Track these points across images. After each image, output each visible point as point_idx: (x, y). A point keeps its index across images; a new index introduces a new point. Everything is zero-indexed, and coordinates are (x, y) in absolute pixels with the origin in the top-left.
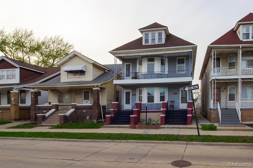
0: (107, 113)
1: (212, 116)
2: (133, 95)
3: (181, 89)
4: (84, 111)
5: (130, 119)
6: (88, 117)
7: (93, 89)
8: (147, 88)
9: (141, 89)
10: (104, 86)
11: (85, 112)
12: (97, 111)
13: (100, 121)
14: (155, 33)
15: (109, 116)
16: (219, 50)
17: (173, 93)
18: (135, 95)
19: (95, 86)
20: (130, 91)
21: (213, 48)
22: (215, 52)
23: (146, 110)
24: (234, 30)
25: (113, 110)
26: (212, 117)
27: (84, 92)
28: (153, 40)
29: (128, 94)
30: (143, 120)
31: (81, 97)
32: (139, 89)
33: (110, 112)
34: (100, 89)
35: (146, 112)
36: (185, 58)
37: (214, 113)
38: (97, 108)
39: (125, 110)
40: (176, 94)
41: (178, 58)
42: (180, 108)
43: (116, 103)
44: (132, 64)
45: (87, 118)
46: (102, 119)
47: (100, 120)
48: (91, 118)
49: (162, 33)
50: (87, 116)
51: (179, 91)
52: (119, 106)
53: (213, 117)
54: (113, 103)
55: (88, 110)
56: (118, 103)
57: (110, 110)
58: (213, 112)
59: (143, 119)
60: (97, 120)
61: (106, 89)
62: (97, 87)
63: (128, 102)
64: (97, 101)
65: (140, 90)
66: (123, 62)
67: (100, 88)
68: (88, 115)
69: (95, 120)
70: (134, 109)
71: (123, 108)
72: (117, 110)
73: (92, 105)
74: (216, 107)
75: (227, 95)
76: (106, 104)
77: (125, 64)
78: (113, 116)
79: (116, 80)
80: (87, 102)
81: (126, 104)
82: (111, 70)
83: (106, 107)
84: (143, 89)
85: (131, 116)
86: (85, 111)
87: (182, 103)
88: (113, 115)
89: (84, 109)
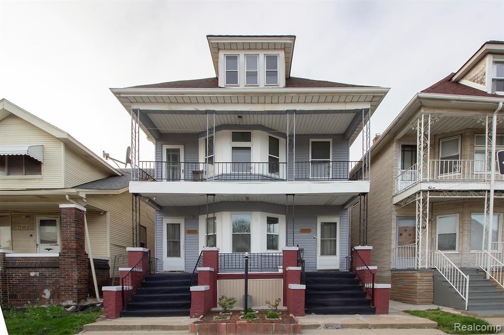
0: (113, 281)
1: (418, 287)
2: (188, 232)
3: (321, 220)
4: (32, 274)
5: (189, 298)
6: (47, 293)
7: (62, 206)
8: (232, 214)
9: (211, 216)
10: (99, 205)
11: (35, 277)
12: (75, 275)
13: (87, 304)
14: (255, 57)
15: (113, 288)
16: (440, 112)
17: (299, 230)
18: (196, 232)
19: (67, 197)
20: (181, 221)
21: (425, 106)
22: (428, 117)
23: (246, 271)
24: (454, 79)
25: (129, 269)
26: (418, 291)
27: (41, 221)
28: (252, 76)
29: (174, 230)
30: (230, 300)
31: (31, 236)
32: (205, 216)
33: (119, 278)
34: (85, 210)
35: (246, 277)
36: (331, 140)
37: (423, 279)
38: (75, 265)
39: (165, 272)
40: (309, 231)
41: (311, 140)
42: (319, 267)
43: (141, 249)
44: (184, 149)
45: (45, 294)
46: (95, 296)
47: (90, 301)
48: (56, 295)
49: (277, 56)
50: (43, 290)
51: (316, 224)
52: (148, 259)
53: (420, 289)
54: (129, 249)
55: (47, 272)
56: (146, 250)
57: (120, 269)
58: (421, 276)
59: (229, 297)
60: (79, 302)
61: (108, 214)
62: (72, 201)
63: (174, 251)
64: (74, 245)
65: (208, 219)
66: (158, 143)
67: (85, 207)
68: (46, 287)
69: (70, 302)
70: (199, 269)
71: (162, 265)
72: (141, 270)
73: (58, 255)
74: (428, 265)
75: (433, 236)
76: (109, 256)
77: (165, 147)
78: (130, 288)
79: (137, 180)
80: (49, 250)
81: (169, 255)
82: (123, 175)
83: (110, 264)
84: (218, 215)
85: (193, 288)
86: (38, 274)
87: (322, 254)
88: (128, 287)
89: (34, 268)
